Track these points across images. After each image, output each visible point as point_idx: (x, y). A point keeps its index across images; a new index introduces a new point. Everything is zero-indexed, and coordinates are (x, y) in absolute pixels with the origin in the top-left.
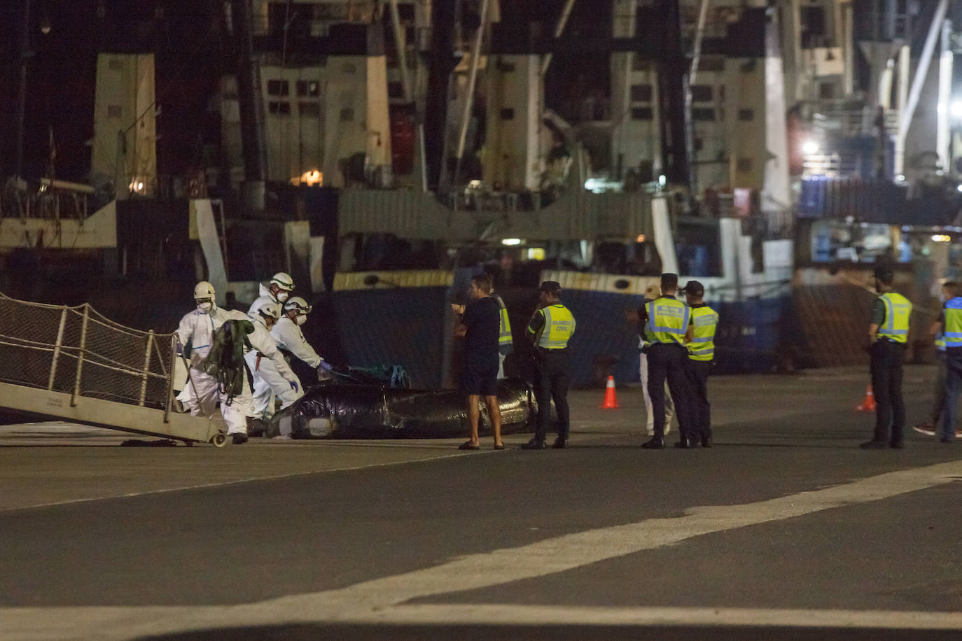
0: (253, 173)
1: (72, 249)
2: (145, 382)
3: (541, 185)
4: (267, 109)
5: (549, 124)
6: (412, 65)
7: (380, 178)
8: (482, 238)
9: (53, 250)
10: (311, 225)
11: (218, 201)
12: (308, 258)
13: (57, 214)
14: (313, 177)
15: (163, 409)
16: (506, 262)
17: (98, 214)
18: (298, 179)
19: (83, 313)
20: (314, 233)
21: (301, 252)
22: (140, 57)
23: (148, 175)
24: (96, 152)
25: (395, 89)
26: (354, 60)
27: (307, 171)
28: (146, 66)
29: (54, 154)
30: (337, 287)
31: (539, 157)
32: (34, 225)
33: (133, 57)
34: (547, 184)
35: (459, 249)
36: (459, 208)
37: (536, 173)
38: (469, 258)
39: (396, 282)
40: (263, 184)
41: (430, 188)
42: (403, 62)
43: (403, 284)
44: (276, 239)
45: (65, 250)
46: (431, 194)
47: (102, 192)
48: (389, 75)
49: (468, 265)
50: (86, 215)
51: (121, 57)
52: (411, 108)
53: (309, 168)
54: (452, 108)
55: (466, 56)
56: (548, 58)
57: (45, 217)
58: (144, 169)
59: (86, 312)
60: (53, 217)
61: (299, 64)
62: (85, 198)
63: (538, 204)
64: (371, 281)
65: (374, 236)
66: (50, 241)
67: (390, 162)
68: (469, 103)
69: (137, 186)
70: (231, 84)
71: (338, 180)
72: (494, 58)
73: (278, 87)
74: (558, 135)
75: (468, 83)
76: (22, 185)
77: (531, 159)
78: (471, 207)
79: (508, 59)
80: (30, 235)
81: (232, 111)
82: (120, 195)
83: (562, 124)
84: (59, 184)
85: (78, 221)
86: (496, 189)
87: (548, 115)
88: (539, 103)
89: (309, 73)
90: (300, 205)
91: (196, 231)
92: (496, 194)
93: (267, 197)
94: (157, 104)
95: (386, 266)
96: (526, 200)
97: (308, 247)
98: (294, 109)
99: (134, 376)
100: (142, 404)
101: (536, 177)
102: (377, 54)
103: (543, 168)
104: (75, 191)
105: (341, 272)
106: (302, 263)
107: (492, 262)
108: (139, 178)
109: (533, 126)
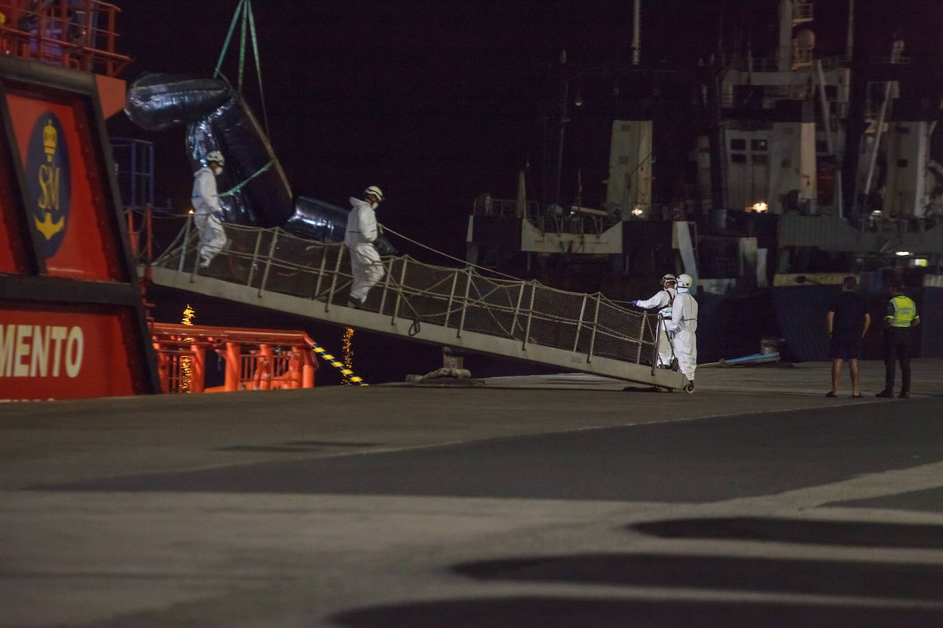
0: (718, 204)
1: (592, 254)
2: (640, 347)
3: (925, 214)
4: (729, 158)
5: (933, 170)
6: (834, 130)
7: (809, 208)
8: (882, 251)
9: (579, 255)
10: (758, 240)
11: (693, 223)
12: (755, 264)
13: (582, 231)
14: (760, 207)
15: (651, 367)
16: (898, 268)
17: (609, 231)
18: (750, 208)
19: (597, 299)
20: (760, 246)
21: (751, 259)
22: (642, 122)
23: (645, 204)
24: (610, 188)
25: (821, 146)
26: (793, 125)
27: (756, 202)
28: (646, 130)
29: (580, 189)
30: (776, 284)
31: (926, 193)
32: (566, 237)
33: (637, 122)
34: (930, 213)
35: (865, 258)
36: (865, 230)
37: (923, 205)
38: (871, 266)
39: (818, 281)
40: (725, 211)
41: (845, 215)
42: (828, 127)
43: (823, 282)
44: (733, 250)
45: (586, 255)
46: (845, 219)
47: (613, 216)
48: (817, 136)
49: (870, 270)
50: (601, 231)
51: (629, 123)
52: (831, 159)
53: (759, 202)
54: (863, 158)
55: (874, 122)
56: (934, 124)
57: (574, 233)
58: (643, 200)
59: (599, 298)
60: (579, 232)
61: (754, 128)
62: (601, 220)
63: (923, 227)
64: (801, 279)
65: (803, 249)
66: (577, 249)
67: (816, 197)
68: (875, 155)
69: (638, 212)
70: (704, 142)
71: (779, 210)
72: (894, 124)
73: (739, 144)
75: (874, 142)
76: (559, 210)
77: (919, 195)
78: (874, 230)
79: (905, 124)
80: (564, 244)
81: (705, 160)
82: (625, 218)
84: (583, 210)
85: (595, 235)
86: (892, 217)
87: (932, 164)
88: (926, 156)
89: (760, 134)
90: (751, 226)
91: (677, 243)
92: (892, 220)
93: (727, 220)
94: (653, 154)
95: (813, 269)
96: (914, 223)
97: (755, 255)
98: (749, 159)
99: (633, 343)
100: (638, 362)
101: (923, 208)
102: (808, 121)
103: (927, 201)
104: (594, 215)
105: (779, 273)
106: (751, 267)
107: (889, 268)
108: (639, 206)
109: (921, 172)
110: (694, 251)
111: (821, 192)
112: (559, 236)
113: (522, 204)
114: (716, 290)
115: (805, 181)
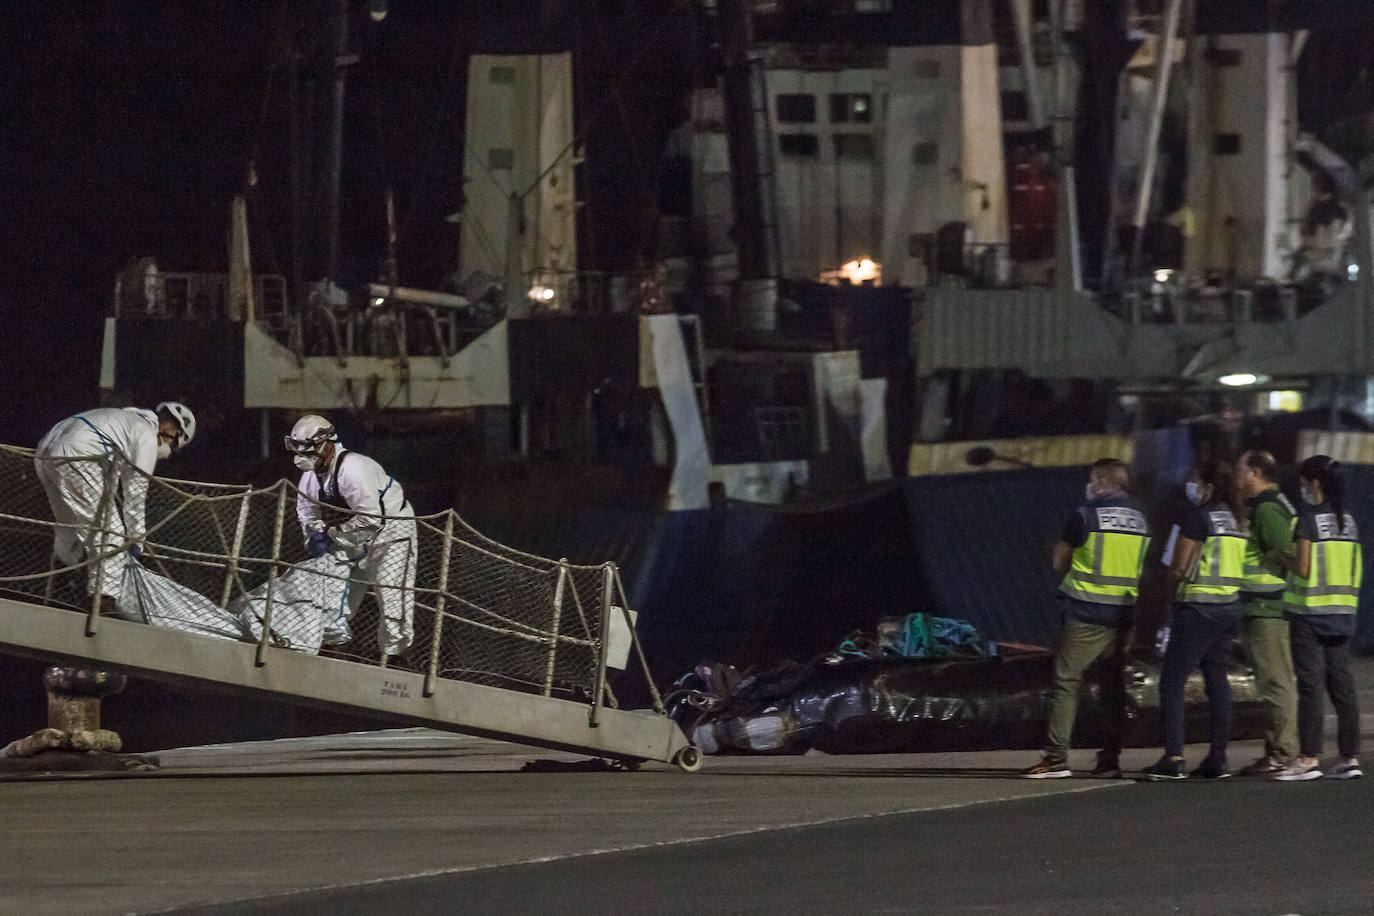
0: (754, 266)
1: (431, 410)
2: (552, 653)
3: (1292, 275)
4: (776, 146)
5: (1304, 159)
6: (1044, 61)
7: (994, 266)
8: (1187, 373)
9: (396, 411)
10: (863, 357)
11: (691, 318)
12: (857, 421)
13: (402, 347)
14: (861, 270)
15: (588, 701)
16: (1230, 417)
17: (474, 346)
18: (833, 274)
19: (443, 528)
20: (868, 372)
21: (845, 408)
22: (546, 59)
23: (561, 272)
24: (468, 234)
25: (1013, 104)
26: (940, 52)
27: (849, 259)
28: (556, 75)
29: (393, 238)
30: (915, 470)
31: (1290, 221)
32: (360, 368)
33: (533, 59)
34: (1304, 272)
35: (1142, 395)
36: (1143, 319)
37: (1284, 252)
38: (1161, 412)
39: (1025, 460)
40: (772, 283)
41: (1086, 285)
42: (1028, 56)
43: (1038, 461)
44: (799, 386)
45: (415, 411)
46: (1088, 294)
47: (482, 305)
48: (1002, 80)
49: (1159, 424)
50: (453, 346)
51: (511, 61)
52: (1043, 138)
53: (856, 256)
54: (1127, 133)
55: (1151, 39)
56: (1301, 36)
57: (381, 355)
58: (554, 263)
59: (450, 524)
60: (394, 353)
61: (836, 63)
62: (451, 318)
63: (1290, 309)
64: (980, 457)
65: (982, 375)
66: (390, 396)
67: (1005, 239)
68: (1156, 124)
69: (543, 294)
70: (709, 104)
71: (913, 275)
72: (1201, 42)
73: (797, 107)
74: (1324, 180)
75: (1154, 90)
76: (338, 296)
77: (1274, 227)
78: (1165, 318)
79: (1229, 42)
80: (355, 385)
81: (714, 153)
82: (515, 311)
83: (1330, 160)
84: (402, 293)
85: (439, 359)
86: (1212, 283)
87: (1304, 144)
88: (1287, 122)
89: (854, 80)
90: (842, 321)
91: (653, 373)
92: (1211, 291)
93: (780, 309)
94: (577, 145)
95: (1007, 429)
96: (1268, 298)
97: (857, 398)
98: (826, 147)
99: (533, 642)
100: (548, 692)
101: (1285, 258)
102: (980, 43)
103: (1296, 241)
104: (432, 306)
105: (923, 442)
106: (846, 430)
107: (1204, 417)
108: (546, 279)
109: (1276, 167)
110: (698, 392)
111: (1018, 227)
112: (343, 365)
113: (242, 285)
114: (760, 493)
115: (976, 197)
